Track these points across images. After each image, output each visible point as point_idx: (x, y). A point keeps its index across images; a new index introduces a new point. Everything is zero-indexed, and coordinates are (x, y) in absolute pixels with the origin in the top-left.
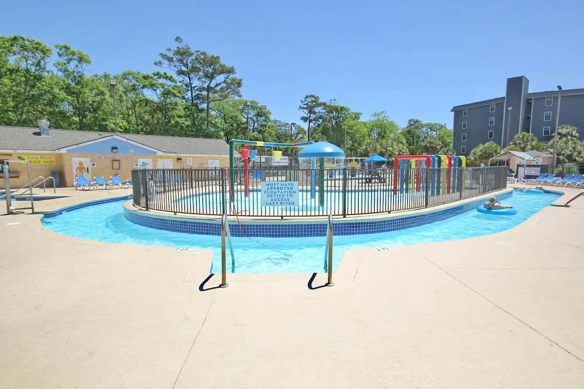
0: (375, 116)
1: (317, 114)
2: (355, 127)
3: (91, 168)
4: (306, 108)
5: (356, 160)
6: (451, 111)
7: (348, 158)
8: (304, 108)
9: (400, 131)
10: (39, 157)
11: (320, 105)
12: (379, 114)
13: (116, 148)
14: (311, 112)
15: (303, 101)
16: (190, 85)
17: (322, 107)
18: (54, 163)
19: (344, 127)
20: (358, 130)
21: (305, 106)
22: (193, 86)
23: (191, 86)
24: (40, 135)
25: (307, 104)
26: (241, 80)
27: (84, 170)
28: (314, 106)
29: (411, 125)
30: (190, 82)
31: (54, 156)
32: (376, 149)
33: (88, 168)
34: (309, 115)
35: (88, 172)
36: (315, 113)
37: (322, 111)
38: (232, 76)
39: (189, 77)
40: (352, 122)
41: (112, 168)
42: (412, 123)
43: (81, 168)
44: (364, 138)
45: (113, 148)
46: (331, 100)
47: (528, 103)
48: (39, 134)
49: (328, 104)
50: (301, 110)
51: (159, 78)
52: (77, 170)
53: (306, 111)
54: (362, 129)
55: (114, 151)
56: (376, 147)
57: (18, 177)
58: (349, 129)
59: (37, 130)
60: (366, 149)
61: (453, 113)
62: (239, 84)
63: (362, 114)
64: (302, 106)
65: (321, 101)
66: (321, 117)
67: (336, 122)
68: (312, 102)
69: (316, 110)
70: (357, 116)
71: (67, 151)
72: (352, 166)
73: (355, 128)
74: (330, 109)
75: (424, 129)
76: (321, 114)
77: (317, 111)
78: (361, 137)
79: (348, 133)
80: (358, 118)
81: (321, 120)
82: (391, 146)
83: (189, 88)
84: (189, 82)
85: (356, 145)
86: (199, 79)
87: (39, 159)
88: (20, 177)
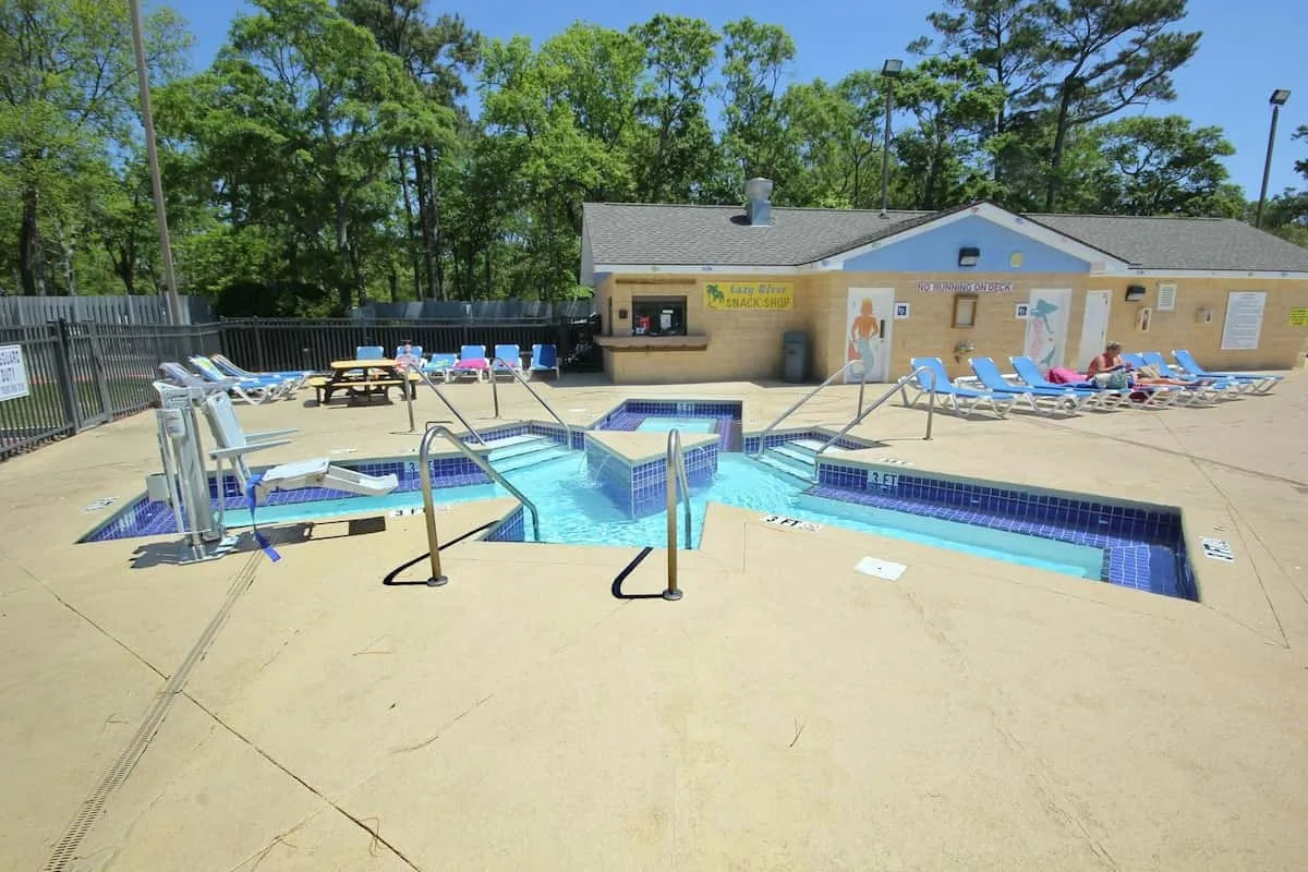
3: (895, 322)
10: (756, 286)
13: (975, 252)
18: (789, 307)
24: (750, 224)
27: (872, 330)
31: (791, 285)
33: (883, 322)
35: (882, 336)
39: (999, 69)
41: (950, 322)
43: (866, 323)
45: (964, 253)
48: (744, 220)
52: (854, 328)
55: (966, 260)
57: (704, 348)
59: (742, 212)
71: (846, 263)
87: (756, 295)
88: (710, 349)
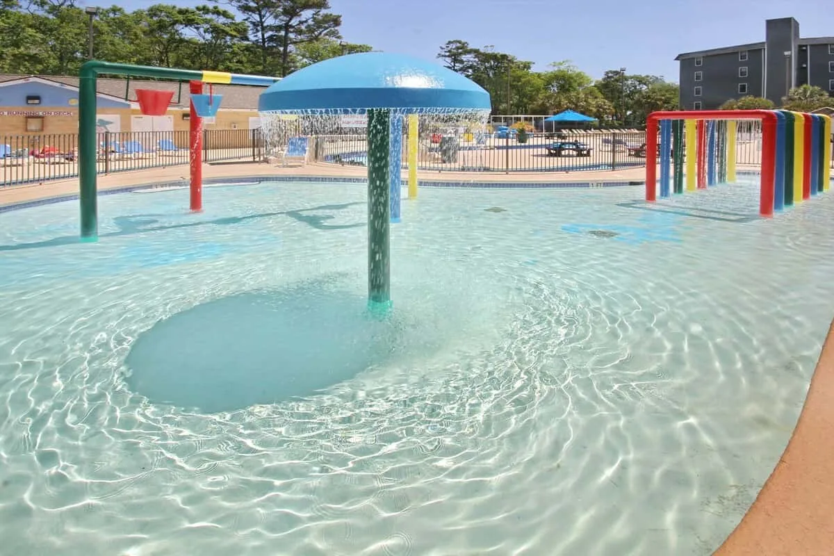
0: (554, 66)
1: (465, 63)
2: (524, 78)
4: (449, 56)
5: (526, 119)
6: (676, 59)
7: (513, 116)
8: (445, 56)
9: (593, 84)
11: (470, 52)
12: (561, 64)
13: (37, 98)
14: (455, 61)
15: (444, 47)
16: (260, 24)
17: (473, 55)
19: (506, 78)
20: (529, 82)
21: (447, 54)
22: (265, 25)
23: (262, 25)
25: (449, 51)
26: (340, 17)
28: (461, 54)
29: (609, 77)
30: (261, 19)
32: (560, 104)
34: (453, 64)
36: (462, 62)
37: (472, 59)
38: (323, 12)
39: (260, 15)
40: (519, 73)
41: (23, 129)
42: (610, 75)
44: (538, 91)
45: (30, 98)
46: (487, 46)
47: (802, 51)
49: (482, 50)
50: (440, 58)
51: (207, 13)
53: (449, 60)
54: (534, 82)
55: (31, 101)
56: (560, 101)
58: (514, 81)
60: (543, 104)
61: (678, 62)
62: (336, 21)
63: (534, 63)
64: (443, 53)
65: (470, 47)
66: (471, 67)
67: (495, 73)
68: (458, 48)
69: (464, 58)
70: (527, 66)
72: (521, 128)
73: (523, 80)
74: (485, 57)
75: (630, 82)
76: (471, 63)
77: (464, 60)
78: (533, 91)
79: (513, 87)
80: (529, 68)
81: (470, 70)
82: (585, 101)
83: (259, 28)
84: (259, 20)
85: (525, 100)
86: (276, 17)
